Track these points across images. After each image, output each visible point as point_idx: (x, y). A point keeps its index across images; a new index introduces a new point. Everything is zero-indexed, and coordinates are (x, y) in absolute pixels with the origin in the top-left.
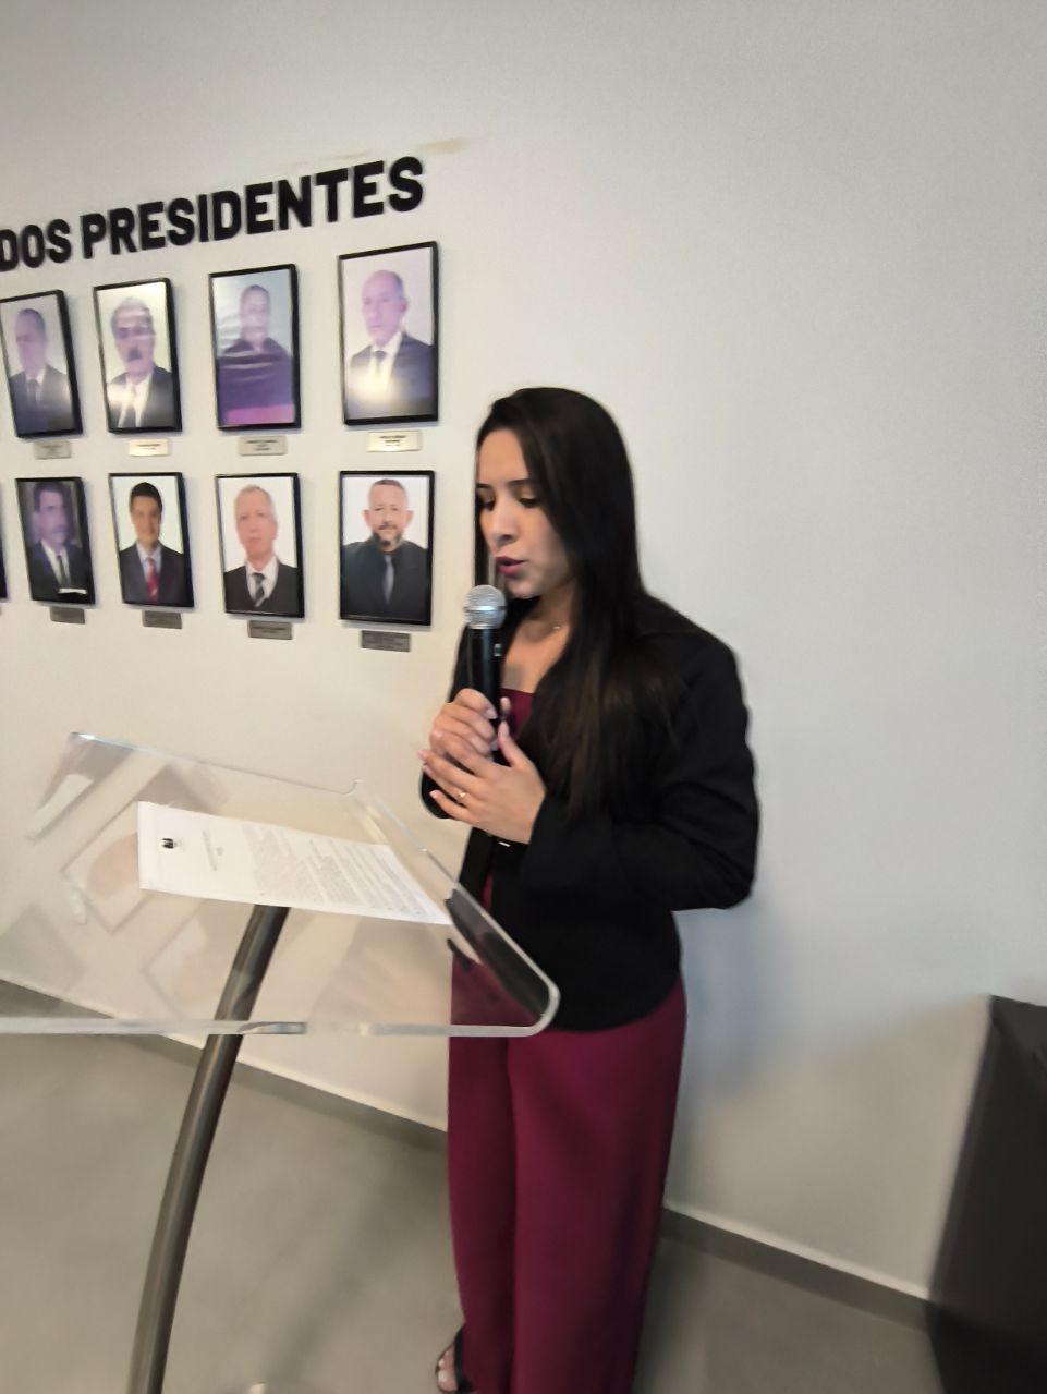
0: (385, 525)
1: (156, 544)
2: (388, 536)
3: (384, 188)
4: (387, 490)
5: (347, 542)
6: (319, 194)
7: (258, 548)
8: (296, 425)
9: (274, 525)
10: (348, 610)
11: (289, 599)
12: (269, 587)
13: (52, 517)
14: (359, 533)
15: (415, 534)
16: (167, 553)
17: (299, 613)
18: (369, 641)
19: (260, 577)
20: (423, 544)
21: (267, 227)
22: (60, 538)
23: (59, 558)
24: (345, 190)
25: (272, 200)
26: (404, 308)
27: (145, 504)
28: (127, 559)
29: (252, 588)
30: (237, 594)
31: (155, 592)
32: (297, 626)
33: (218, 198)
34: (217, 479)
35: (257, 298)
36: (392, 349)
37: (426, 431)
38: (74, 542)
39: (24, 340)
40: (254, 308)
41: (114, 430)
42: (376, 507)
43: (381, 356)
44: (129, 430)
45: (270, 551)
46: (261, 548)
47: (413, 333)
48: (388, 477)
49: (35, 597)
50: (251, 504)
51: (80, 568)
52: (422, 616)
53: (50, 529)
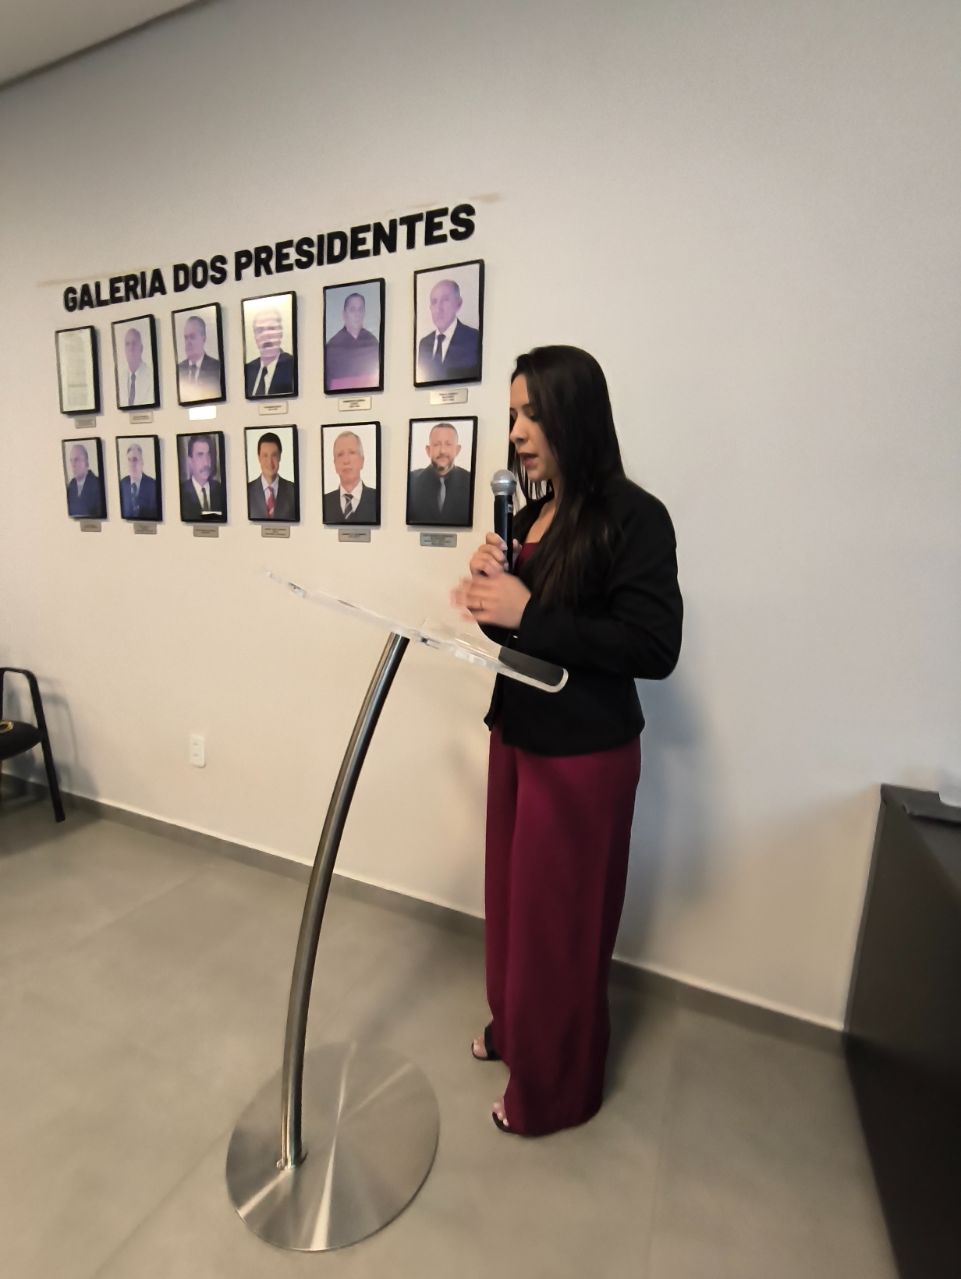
0: (441, 456)
1: (275, 476)
2: (442, 463)
3: (448, 225)
4: (444, 431)
5: (414, 468)
6: (402, 232)
7: (348, 475)
8: (380, 389)
9: (361, 459)
10: (413, 519)
11: (369, 513)
12: (355, 504)
13: (200, 462)
15: (463, 462)
16: (283, 482)
17: (377, 522)
18: (424, 541)
19: (349, 497)
20: (468, 468)
21: (365, 254)
22: (205, 475)
23: (203, 490)
24: (420, 228)
25: (369, 236)
26: (459, 304)
27: (268, 448)
28: (253, 488)
29: (343, 504)
30: (332, 512)
31: (272, 511)
32: (374, 532)
33: (332, 236)
34: (322, 429)
35: (356, 302)
36: (449, 333)
37: (472, 389)
38: (215, 478)
39: (189, 337)
40: (353, 309)
41: (249, 397)
42: (435, 443)
43: (442, 338)
44: (260, 397)
45: (357, 478)
46: (351, 476)
47: (465, 322)
48: (444, 422)
49: (184, 519)
50: (346, 445)
51: (218, 496)
52: (466, 520)
53: (199, 469)
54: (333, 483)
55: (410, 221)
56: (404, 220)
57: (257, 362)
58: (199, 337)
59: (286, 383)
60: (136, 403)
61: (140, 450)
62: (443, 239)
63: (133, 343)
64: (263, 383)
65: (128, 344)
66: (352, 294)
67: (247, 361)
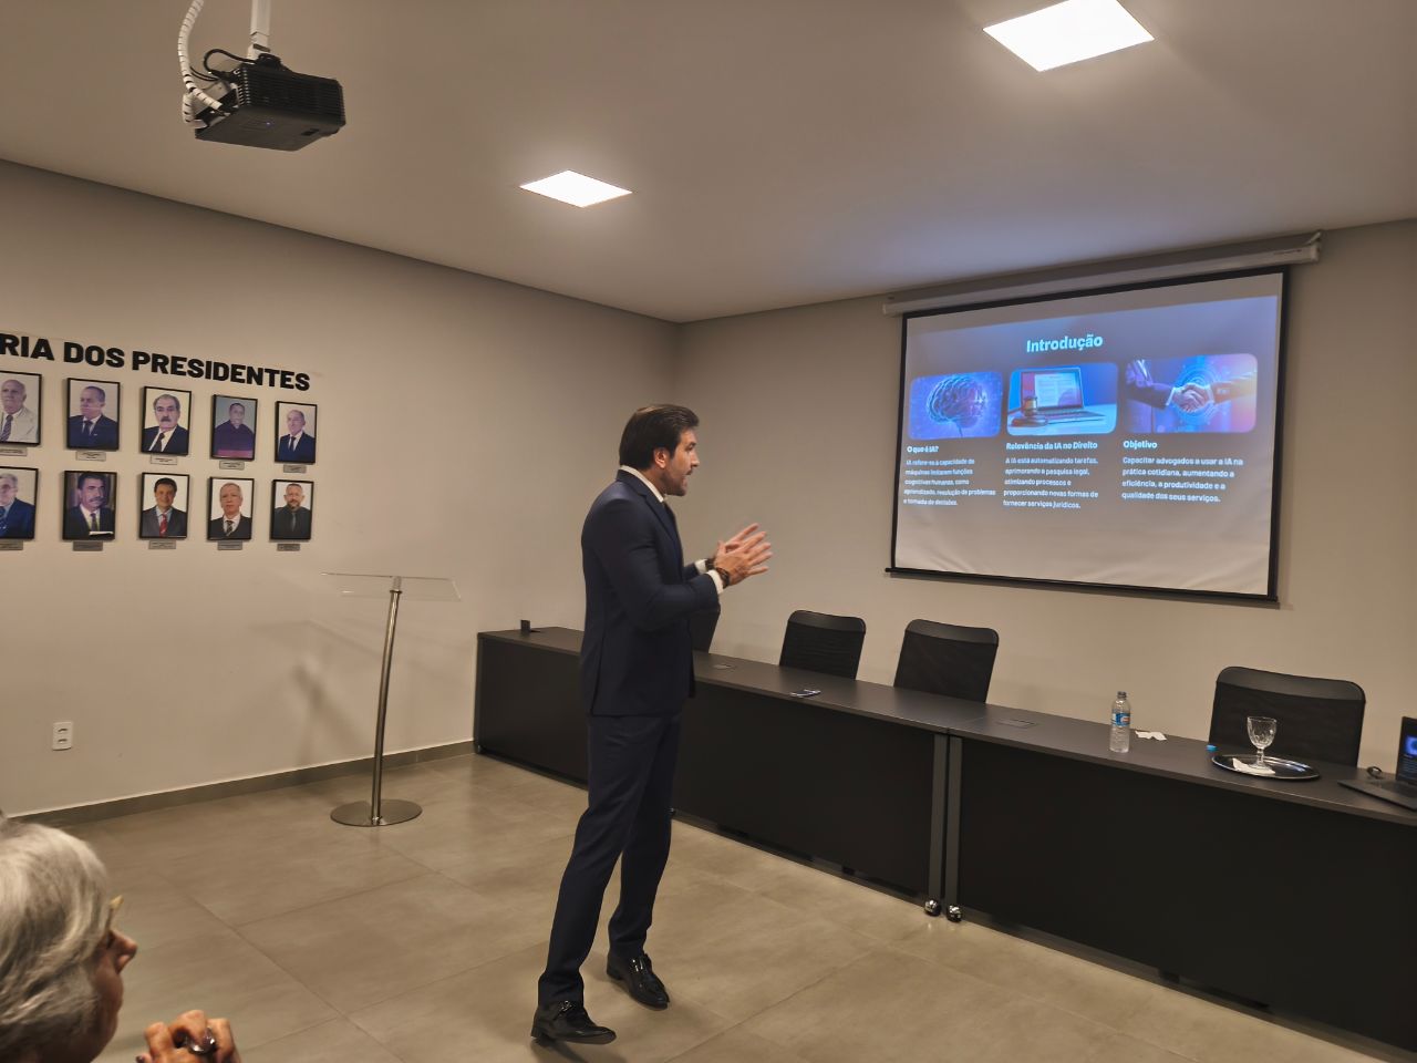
0: (293, 501)
1: (169, 507)
2: (294, 505)
3: (294, 381)
4: (294, 487)
5: (277, 506)
6: (266, 376)
7: (230, 509)
8: (252, 459)
9: (241, 499)
10: (274, 536)
11: (245, 531)
12: (234, 527)
13: (92, 490)
14: (281, 503)
15: (305, 504)
16: (176, 512)
17: (248, 537)
18: (280, 548)
19: (230, 523)
20: (309, 508)
21: (242, 381)
22: (95, 504)
23: (93, 515)
24: (278, 377)
25: (245, 372)
26: (304, 424)
27: (162, 488)
28: (145, 517)
29: (225, 527)
30: (215, 530)
31: (164, 531)
32: (245, 544)
33: (217, 365)
34: (211, 479)
35: (239, 409)
36: (298, 436)
37: (308, 467)
38: (106, 506)
39: (86, 401)
40: (236, 412)
41: (144, 449)
42: (289, 494)
43: (294, 439)
44: (156, 451)
45: (237, 511)
46: (232, 510)
47: (307, 433)
48: (294, 483)
49: (66, 536)
50: (229, 491)
51: (108, 520)
52: (306, 536)
53: (88, 499)
54: (217, 513)
55: (272, 373)
56: (267, 370)
57: (155, 429)
58: (98, 403)
59: (180, 444)
60: (9, 440)
61: (14, 479)
62: (291, 387)
63: (13, 391)
64: (159, 443)
65: (6, 391)
66: (236, 404)
67: (147, 427)
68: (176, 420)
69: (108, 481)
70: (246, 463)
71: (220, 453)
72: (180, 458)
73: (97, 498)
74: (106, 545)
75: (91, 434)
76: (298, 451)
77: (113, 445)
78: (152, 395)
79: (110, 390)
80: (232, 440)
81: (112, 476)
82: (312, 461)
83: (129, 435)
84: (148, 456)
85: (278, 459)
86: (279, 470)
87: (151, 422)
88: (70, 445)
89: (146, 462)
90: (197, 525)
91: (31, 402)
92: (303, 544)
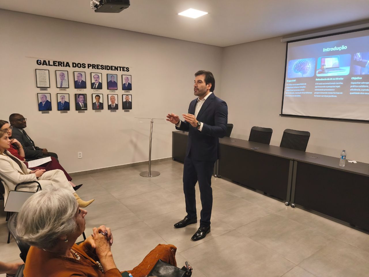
0: (127, 99)
2: (127, 101)
3: (125, 69)
4: (127, 97)
5: (123, 101)
6: (119, 68)
7: (113, 102)
9: (115, 100)
10: (123, 108)
11: (116, 107)
13: (81, 98)
14: (124, 100)
15: (130, 100)
16: (100, 103)
17: (117, 109)
18: (125, 111)
19: (113, 105)
21: (113, 70)
22: (82, 102)
23: (82, 104)
24: (122, 68)
25: (114, 68)
26: (128, 80)
27: (97, 97)
28: (94, 104)
30: (110, 107)
31: (98, 108)
33: (107, 66)
34: (108, 95)
35: (113, 77)
36: (127, 84)
37: (130, 91)
38: (85, 102)
39: (78, 77)
41: (92, 88)
43: (126, 84)
44: (95, 88)
45: (114, 102)
47: (129, 82)
48: (127, 95)
49: (76, 110)
50: (112, 97)
51: (86, 105)
52: (131, 108)
53: (81, 100)
54: (110, 103)
57: (94, 83)
58: (81, 77)
59: (100, 87)
60: (62, 87)
61: (64, 96)
62: (125, 71)
63: (62, 75)
64: (95, 86)
65: (60, 75)
66: (112, 76)
67: (92, 83)
68: (99, 80)
69: (85, 96)
70: (116, 91)
71: (110, 88)
72: (100, 90)
73: (82, 100)
74: (85, 111)
75: (80, 85)
76: (128, 87)
77: (85, 87)
78: (93, 75)
79: (83, 74)
80: (112, 85)
81: (85, 95)
82: (131, 89)
83: (88, 85)
84: (93, 90)
85: (123, 89)
86: (123, 92)
87: (93, 81)
88: (76, 87)
89: (93, 91)
90: (106, 106)
91: (66, 78)
92: (130, 110)
